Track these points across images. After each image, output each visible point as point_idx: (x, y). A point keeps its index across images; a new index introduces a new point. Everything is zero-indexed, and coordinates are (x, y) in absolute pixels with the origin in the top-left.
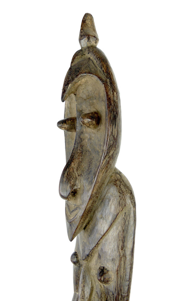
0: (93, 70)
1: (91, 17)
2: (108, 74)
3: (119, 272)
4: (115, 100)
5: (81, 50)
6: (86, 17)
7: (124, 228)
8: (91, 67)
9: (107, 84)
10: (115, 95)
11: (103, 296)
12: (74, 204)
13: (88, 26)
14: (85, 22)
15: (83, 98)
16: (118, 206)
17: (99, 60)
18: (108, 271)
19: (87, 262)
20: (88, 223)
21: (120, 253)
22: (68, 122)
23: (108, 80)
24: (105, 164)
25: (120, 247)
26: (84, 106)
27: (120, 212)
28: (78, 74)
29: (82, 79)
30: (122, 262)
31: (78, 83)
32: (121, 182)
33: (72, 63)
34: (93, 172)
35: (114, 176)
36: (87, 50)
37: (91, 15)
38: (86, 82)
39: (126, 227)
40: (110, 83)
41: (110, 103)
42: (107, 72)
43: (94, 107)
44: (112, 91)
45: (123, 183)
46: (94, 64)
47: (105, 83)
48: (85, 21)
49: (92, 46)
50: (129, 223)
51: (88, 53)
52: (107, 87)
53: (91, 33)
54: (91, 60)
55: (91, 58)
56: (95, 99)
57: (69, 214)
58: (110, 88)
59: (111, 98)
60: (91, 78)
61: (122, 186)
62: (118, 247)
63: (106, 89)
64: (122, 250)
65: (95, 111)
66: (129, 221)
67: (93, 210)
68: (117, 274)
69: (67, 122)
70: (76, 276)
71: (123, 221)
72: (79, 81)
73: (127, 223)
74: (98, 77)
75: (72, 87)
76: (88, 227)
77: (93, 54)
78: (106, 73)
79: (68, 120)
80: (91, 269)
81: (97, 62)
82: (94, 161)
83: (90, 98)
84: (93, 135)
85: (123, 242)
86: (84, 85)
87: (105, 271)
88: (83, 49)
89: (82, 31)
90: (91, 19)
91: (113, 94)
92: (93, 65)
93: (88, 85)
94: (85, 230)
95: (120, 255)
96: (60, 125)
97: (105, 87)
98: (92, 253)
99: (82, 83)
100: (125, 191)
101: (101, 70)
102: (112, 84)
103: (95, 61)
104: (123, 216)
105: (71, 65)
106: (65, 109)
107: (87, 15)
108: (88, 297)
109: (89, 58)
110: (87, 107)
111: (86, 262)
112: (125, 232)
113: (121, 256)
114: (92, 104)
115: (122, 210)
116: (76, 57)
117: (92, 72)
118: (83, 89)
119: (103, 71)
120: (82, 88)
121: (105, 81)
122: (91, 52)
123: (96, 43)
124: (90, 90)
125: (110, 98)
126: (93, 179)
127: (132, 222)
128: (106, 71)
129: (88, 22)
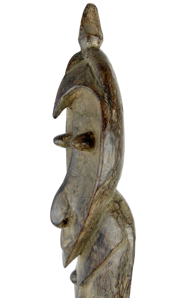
0: (89, 81)
1: (94, 9)
2: (106, 87)
4: (113, 119)
5: (80, 53)
6: (87, 9)
7: (119, 265)
8: (87, 77)
9: (104, 101)
10: (114, 114)
12: (68, 231)
13: (89, 22)
14: (86, 16)
15: (79, 114)
17: (97, 68)
22: (65, 138)
23: (106, 94)
24: (98, 196)
25: (114, 284)
26: (80, 124)
27: (116, 247)
28: (71, 85)
29: (76, 92)
31: (72, 96)
32: (119, 214)
33: (67, 70)
34: (86, 202)
35: (111, 205)
36: (87, 53)
37: (95, 6)
38: (82, 95)
39: (122, 264)
40: (107, 99)
41: (105, 125)
42: (106, 83)
43: (91, 125)
44: (110, 109)
45: (121, 215)
46: (91, 72)
47: (101, 98)
48: (86, 14)
49: (92, 48)
50: (124, 260)
51: (87, 58)
52: (103, 104)
53: (93, 31)
54: (89, 67)
55: (90, 64)
56: (92, 116)
57: (63, 240)
58: (107, 105)
59: (108, 118)
60: (87, 91)
61: (119, 218)
63: (102, 107)
64: (116, 287)
65: (91, 131)
66: (125, 258)
69: (63, 139)
72: (73, 93)
73: (122, 260)
74: (94, 91)
75: (66, 101)
77: (92, 58)
78: (104, 85)
79: (65, 137)
81: (95, 70)
82: (88, 189)
83: (87, 114)
84: (89, 159)
85: (117, 279)
86: (80, 99)
88: (82, 51)
89: (82, 28)
90: (95, 11)
91: (111, 112)
92: (90, 74)
93: (85, 99)
96: (57, 142)
97: (101, 104)
98: (86, 282)
99: (77, 96)
100: (122, 225)
101: (99, 81)
102: (110, 99)
103: (93, 69)
105: (66, 73)
106: (67, 119)
107: (89, 6)
109: (88, 64)
110: (83, 125)
111: (82, 287)
113: (114, 294)
114: (89, 122)
115: (118, 245)
116: (73, 63)
117: (87, 84)
118: (80, 102)
119: (101, 82)
120: (78, 101)
121: (101, 96)
122: (90, 55)
123: (99, 43)
124: (87, 104)
125: (106, 119)
126: (85, 210)
128: (104, 83)
129: (89, 15)
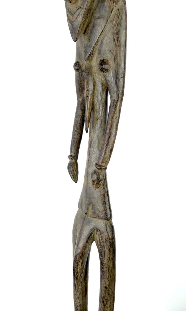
3: (116, 60)
7: (118, 23)
11: (104, 88)
12: (76, 7)
16: (113, 3)
18: (107, 61)
19: (89, 61)
20: (88, 26)
21: (116, 44)
25: (116, 39)
30: (118, 52)
39: (120, 22)
50: (121, 18)
57: (72, 17)
62: (114, 39)
64: (117, 41)
66: (121, 16)
67: (92, 12)
68: (115, 61)
70: (79, 83)
71: (117, 17)
73: (120, 18)
76: (87, 29)
80: (92, 67)
85: (118, 34)
87: (105, 61)
94: (85, 33)
95: (116, 46)
104: (117, 12)
108: (92, 90)
112: (119, 25)
115: (116, 6)
127: (124, 18)
